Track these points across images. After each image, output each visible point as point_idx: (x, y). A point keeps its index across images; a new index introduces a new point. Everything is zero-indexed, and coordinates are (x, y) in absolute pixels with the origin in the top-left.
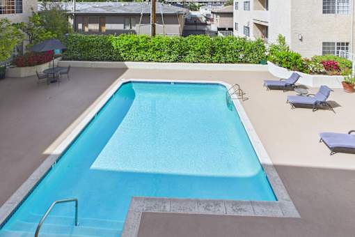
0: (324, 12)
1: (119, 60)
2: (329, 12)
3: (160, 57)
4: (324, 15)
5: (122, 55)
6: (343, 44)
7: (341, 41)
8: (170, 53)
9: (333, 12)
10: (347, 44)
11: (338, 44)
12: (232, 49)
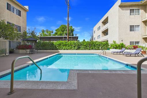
0: (130, 31)
1: (56, 50)
2: (132, 31)
3: (71, 48)
4: (130, 32)
5: (57, 47)
6: (137, 42)
7: (137, 41)
8: (75, 47)
9: (134, 31)
10: (139, 42)
11: (136, 42)
12: (97, 45)
